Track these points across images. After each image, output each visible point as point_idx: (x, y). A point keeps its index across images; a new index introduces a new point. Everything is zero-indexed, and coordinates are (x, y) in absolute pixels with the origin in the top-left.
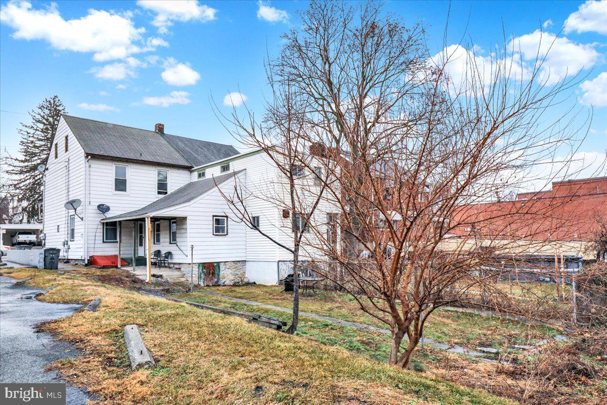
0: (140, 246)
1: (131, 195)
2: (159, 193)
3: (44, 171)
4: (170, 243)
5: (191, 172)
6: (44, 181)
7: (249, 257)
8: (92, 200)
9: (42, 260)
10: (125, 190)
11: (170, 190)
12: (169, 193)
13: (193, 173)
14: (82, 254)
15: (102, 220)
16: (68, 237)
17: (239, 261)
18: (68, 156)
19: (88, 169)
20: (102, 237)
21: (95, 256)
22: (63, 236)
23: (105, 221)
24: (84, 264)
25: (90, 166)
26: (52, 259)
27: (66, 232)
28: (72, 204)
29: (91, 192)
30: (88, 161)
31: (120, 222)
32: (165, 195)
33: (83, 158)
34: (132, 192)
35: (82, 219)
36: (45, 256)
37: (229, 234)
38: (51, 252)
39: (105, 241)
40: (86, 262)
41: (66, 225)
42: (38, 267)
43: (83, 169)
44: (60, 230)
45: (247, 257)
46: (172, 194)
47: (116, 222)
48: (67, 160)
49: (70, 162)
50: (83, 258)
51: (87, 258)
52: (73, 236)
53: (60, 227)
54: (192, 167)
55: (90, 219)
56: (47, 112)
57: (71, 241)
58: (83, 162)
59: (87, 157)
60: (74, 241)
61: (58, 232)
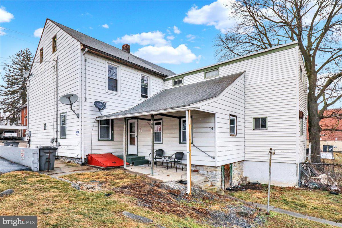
0: (131, 144)
1: (122, 95)
2: (142, 96)
3: (28, 77)
4: (180, 143)
5: (164, 81)
6: (29, 86)
7: (247, 157)
8: (87, 96)
9: (37, 161)
10: (116, 90)
11: (151, 94)
12: (149, 97)
13: (165, 82)
14: (79, 152)
15: (97, 118)
16: (57, 135)
17: (241, 161)
18: (56, 56)
19: (84, 62)
20: (97, 135)
21: (94, 155)
22: (52, 134)
23: (99, 119)
24: (80, 163)
25: (86, 61)
26: (48, 158)
27: (55, 130)
28: (69, 98)
29: (87, 88)
30: (84, 54)
31: (112, 120)
32: (147, 99)
33: (79, 51)
34: (122, 92)
35: (78, 116)
36: (40, 156)
37: (237, 134)
38: (47, 151)
39: (99, 139)
40: (83, 161)
41: (55, 123)
42: (33, 169)
43: (79, 63)
44: (47, 128)
45: (245, 157)
46: (152, 98)
47: (109, 120)
48: (56, 59)
49: (59, 61)
50: (80, 157)
51: (84, 157)
52: (64, 133)
53: (47, 125)
54: (166, 76)
55: (86, 116)
56: (22, 58)
57: (61, 138)
58: (79, 55)
59: (83, 50)
60: (65, 138)
61: (45, 129)
